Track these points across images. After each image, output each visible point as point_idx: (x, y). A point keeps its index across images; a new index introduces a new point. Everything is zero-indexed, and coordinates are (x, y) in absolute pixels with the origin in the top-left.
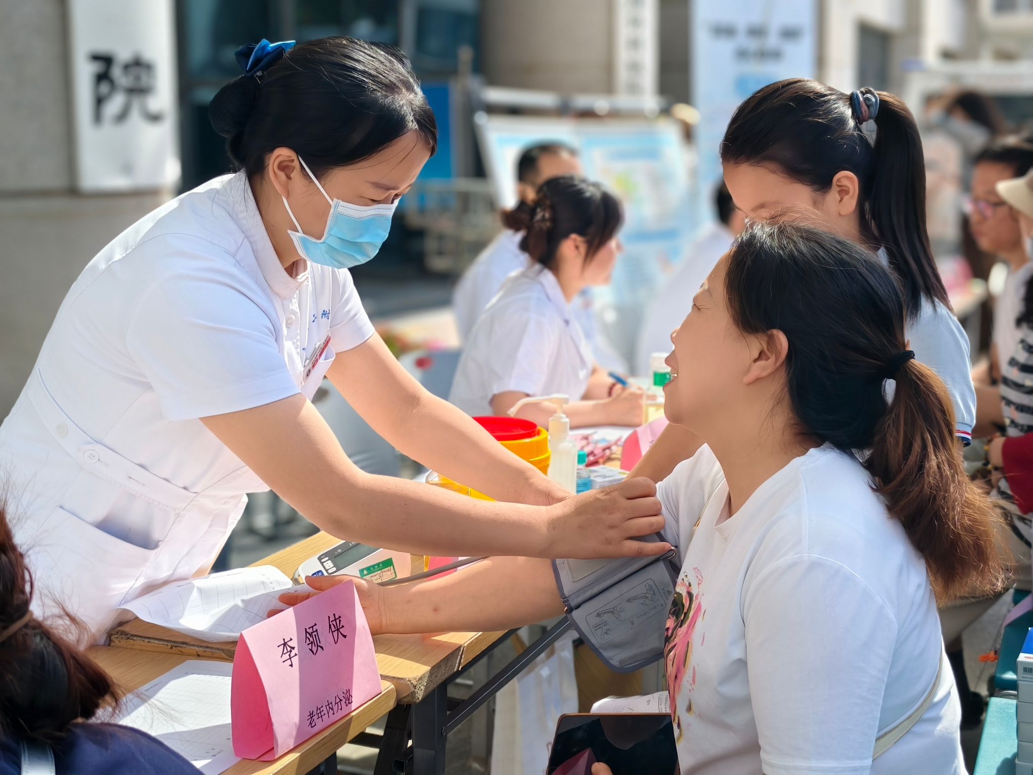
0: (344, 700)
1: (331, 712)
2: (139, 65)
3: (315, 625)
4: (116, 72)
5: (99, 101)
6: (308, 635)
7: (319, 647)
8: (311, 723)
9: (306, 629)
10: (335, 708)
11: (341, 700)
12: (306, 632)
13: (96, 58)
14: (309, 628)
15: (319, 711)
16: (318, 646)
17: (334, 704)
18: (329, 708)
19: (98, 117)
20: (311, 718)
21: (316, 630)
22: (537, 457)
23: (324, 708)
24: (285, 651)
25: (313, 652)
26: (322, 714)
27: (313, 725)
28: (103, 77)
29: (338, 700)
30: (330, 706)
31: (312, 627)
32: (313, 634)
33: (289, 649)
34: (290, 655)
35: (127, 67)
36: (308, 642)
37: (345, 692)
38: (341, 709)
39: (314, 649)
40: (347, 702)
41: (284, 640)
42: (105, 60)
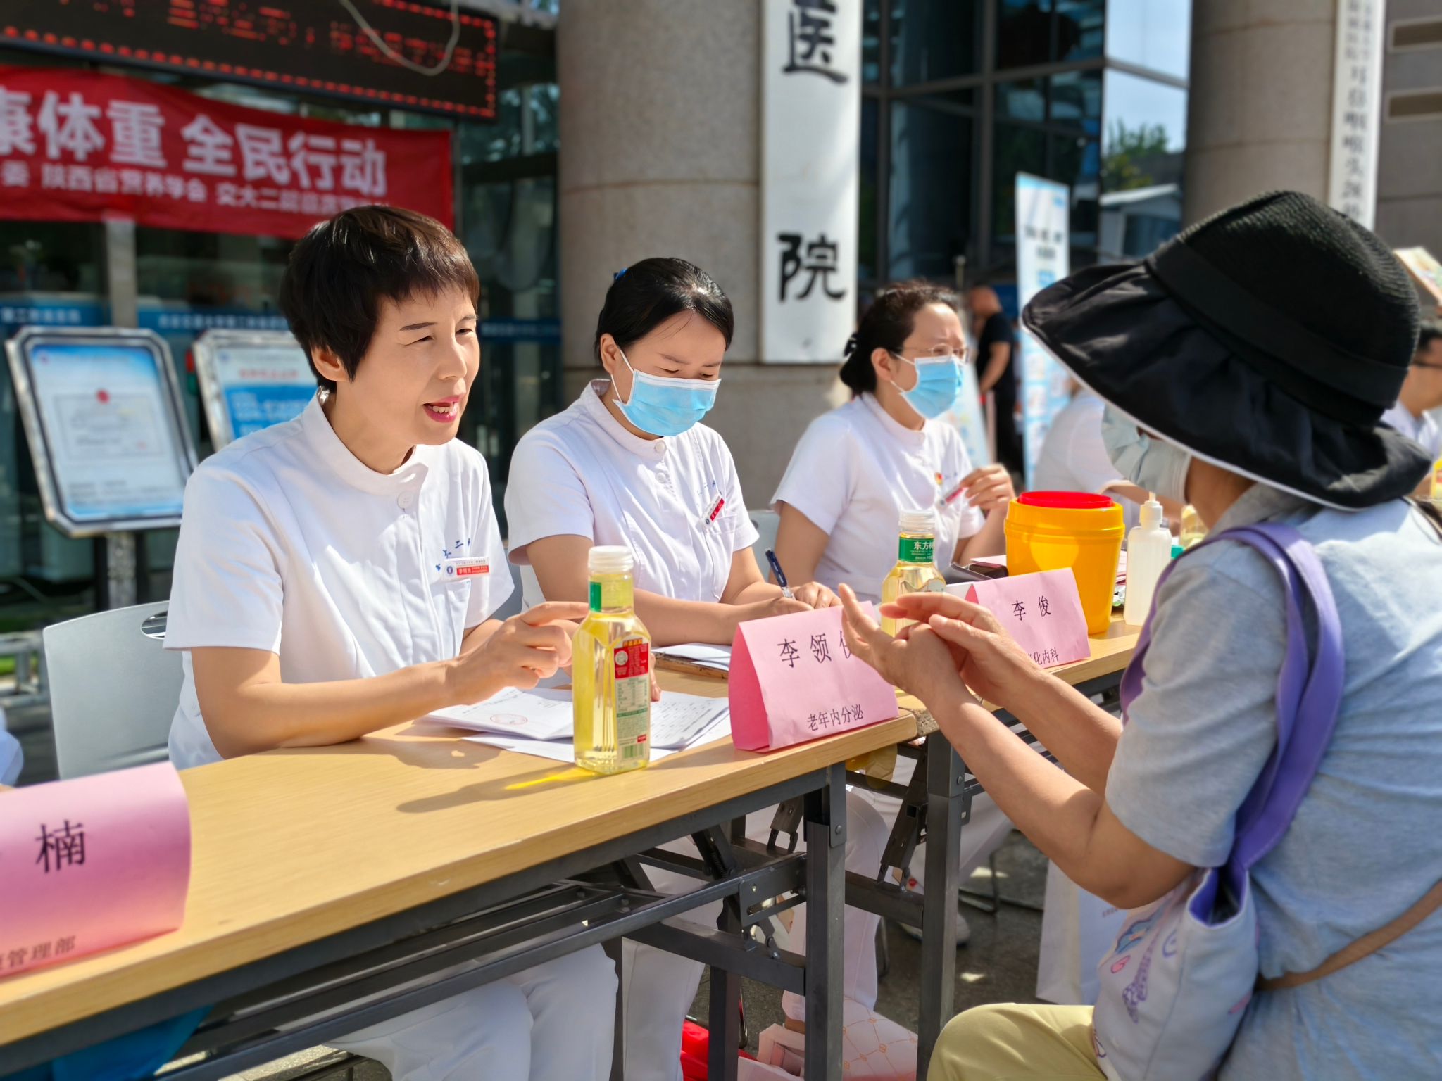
0: (852, 714)
1: (836, 721)
2: (825, 245)
3: (824, 635)
4: (802, 251)
5: (785, 279)
6: (814, 643)
7: (826, 657)
8: (811, 726)
9: (812, 637)
10: (842, 719)
11: (849, 713)
12: (812, 639)
13: (784, 238)
14: (817, 636)
15: (822, 717)
16: (825, 655)
17: (840, 714)
18: (835, 717)
19: (783, 295)
20: (813, 721)
21: (825, 640)
22: (1107, 528)
23: (828, 715)
24: (786, 651)
25: (818, 659)
26: (826, 720)
27: (815, 728)
28: (789, 256)
29: (845, 712)
30: (836, 715)
31: (820, 636)
32: (821, 643)
33: (791, 650)
34: (791, 656)
35: (812, 247)
36: (813, 648)
37: (855, 706)
38: (849, 721)
39: (821, 657)
40: (857, 716)
41: (786, 640)
42: (793, 240)
